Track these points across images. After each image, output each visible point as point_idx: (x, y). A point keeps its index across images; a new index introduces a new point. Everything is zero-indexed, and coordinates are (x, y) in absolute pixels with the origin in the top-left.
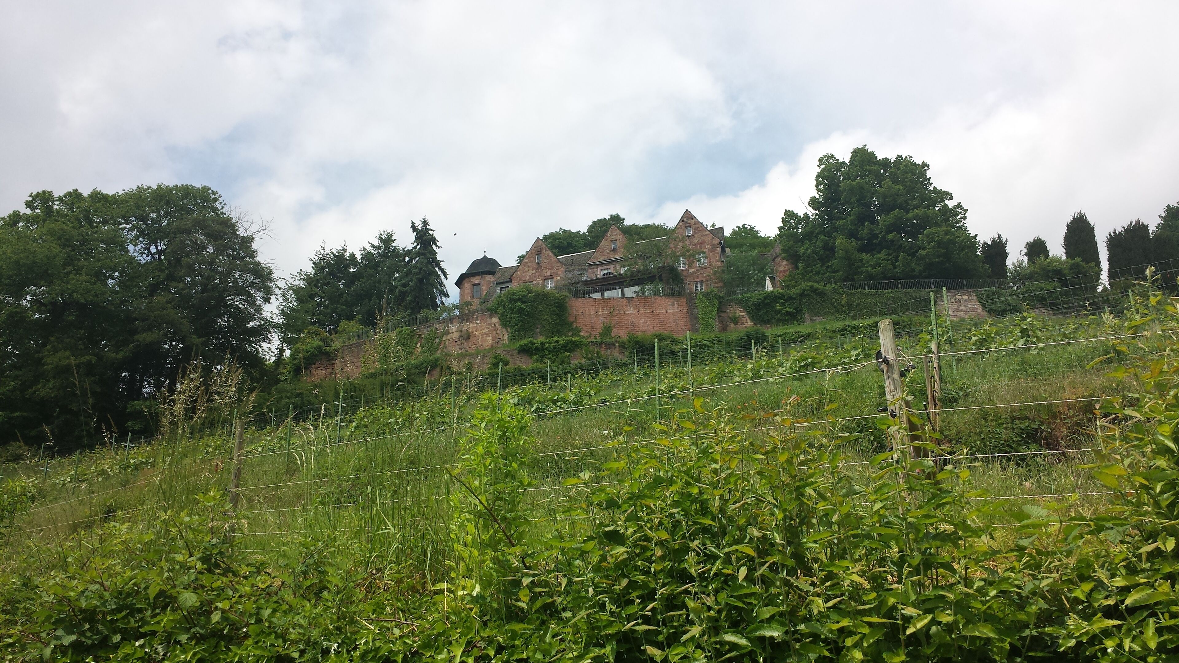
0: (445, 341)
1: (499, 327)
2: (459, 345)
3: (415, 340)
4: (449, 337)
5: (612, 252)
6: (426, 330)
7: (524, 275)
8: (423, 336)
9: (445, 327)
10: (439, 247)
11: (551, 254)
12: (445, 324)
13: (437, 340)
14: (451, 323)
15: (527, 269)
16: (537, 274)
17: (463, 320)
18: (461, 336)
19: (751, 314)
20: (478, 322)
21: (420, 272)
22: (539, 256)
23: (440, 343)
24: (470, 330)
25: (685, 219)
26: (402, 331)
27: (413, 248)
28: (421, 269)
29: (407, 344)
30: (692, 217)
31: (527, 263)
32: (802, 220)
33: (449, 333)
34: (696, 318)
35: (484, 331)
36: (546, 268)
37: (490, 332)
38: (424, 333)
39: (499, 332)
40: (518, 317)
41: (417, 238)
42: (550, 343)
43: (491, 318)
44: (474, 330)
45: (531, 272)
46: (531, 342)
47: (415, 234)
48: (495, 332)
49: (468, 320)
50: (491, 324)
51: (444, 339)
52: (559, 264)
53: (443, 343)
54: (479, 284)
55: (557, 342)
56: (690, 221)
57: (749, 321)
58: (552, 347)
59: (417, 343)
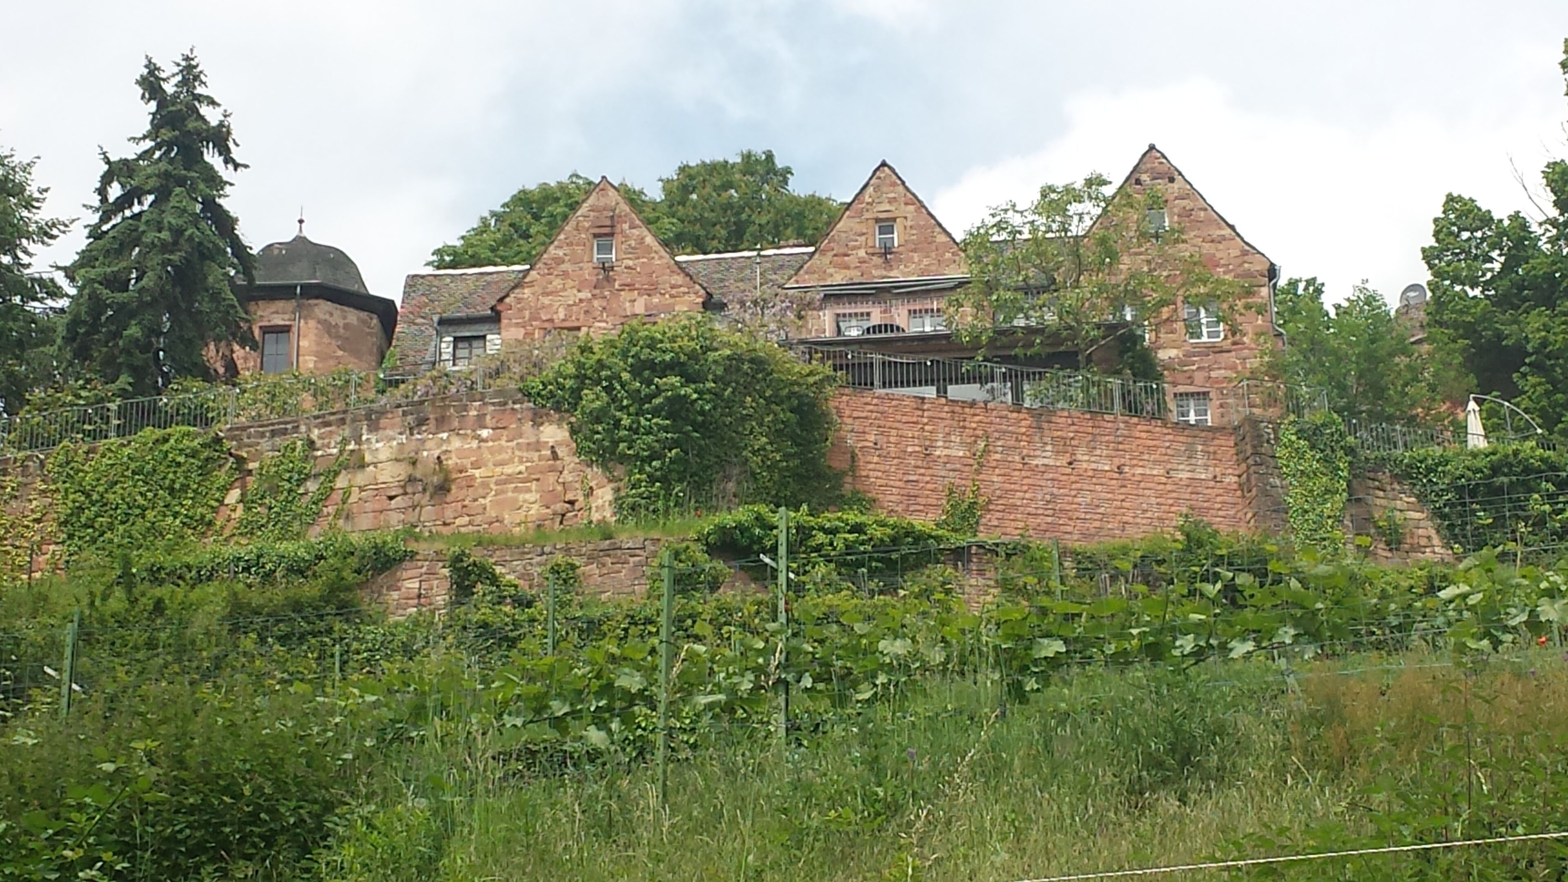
0: (347, 493)
1: (569, 460)
2: (403, 510)
3: (222, 476)
4: (360, 478)
5: (877, 260)
6: (265, 444)
7: (546, 301)
8: (251, 466)
9: (345, 441)
10: (236, 166)
11: (649, 240)
12: (347, 432)
13: (312, 486)
14: (374, 427)
15: (557, 283)
16: (596, 303)
17: (422, 422)
18: (411, 479)
19: (1443, 517)
20: (485, 433)
21: (175, 243)
22: (604, 241)
23: (323, 497)
24: (451, 462)
25: (1144, 177)
26: (166, 440)
27: (141, 157)
28: (178, 232)
29: (185, 488)
30: (1172, 175)
31: (559, 261)
32: (1502, 233)
33: (362, 466)
34: (1280, 509)
35: (509, 470)
36: (630, 287)
37: (532, 477)
38: (258, 456)
39: (567, 476)
40: (666, 429)
41: (160, 122)
42: (833, 531)
43: (537, 424)
44: (467, 462)
45: (573, 296)
46: (759, 518)
47: (153, 106)
48: (552, 477)
49: (442, 422)
50: (537, 446)
51: (341, 482)
52: (679, 279)
53: (337, 496)
54: (286, 330)
55: (858, 529)
56: (1161, 185)
57: (1436, 541)
58: (840, 545)
59: (225, 489)
